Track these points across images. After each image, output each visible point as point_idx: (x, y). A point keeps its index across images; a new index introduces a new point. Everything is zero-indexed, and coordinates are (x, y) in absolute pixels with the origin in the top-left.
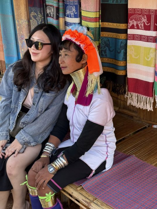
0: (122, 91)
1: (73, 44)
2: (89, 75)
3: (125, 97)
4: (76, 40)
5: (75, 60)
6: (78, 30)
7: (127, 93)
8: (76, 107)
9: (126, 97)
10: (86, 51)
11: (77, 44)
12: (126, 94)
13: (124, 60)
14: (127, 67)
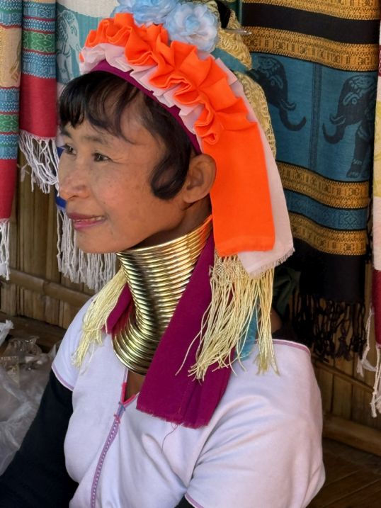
0: (342, 340)
1: (140, 99)
2: (218, 261)
3: (360, 370)
4: (156, 79)
5: (149, 188)
6: (170, 28)
7: (368, 349)
8: (123, 419)
9: (366, 371)
10: (209, 140)
11: (161, 101)
12: (365, 356)
13: (359, 179)
14: (371, 217)
